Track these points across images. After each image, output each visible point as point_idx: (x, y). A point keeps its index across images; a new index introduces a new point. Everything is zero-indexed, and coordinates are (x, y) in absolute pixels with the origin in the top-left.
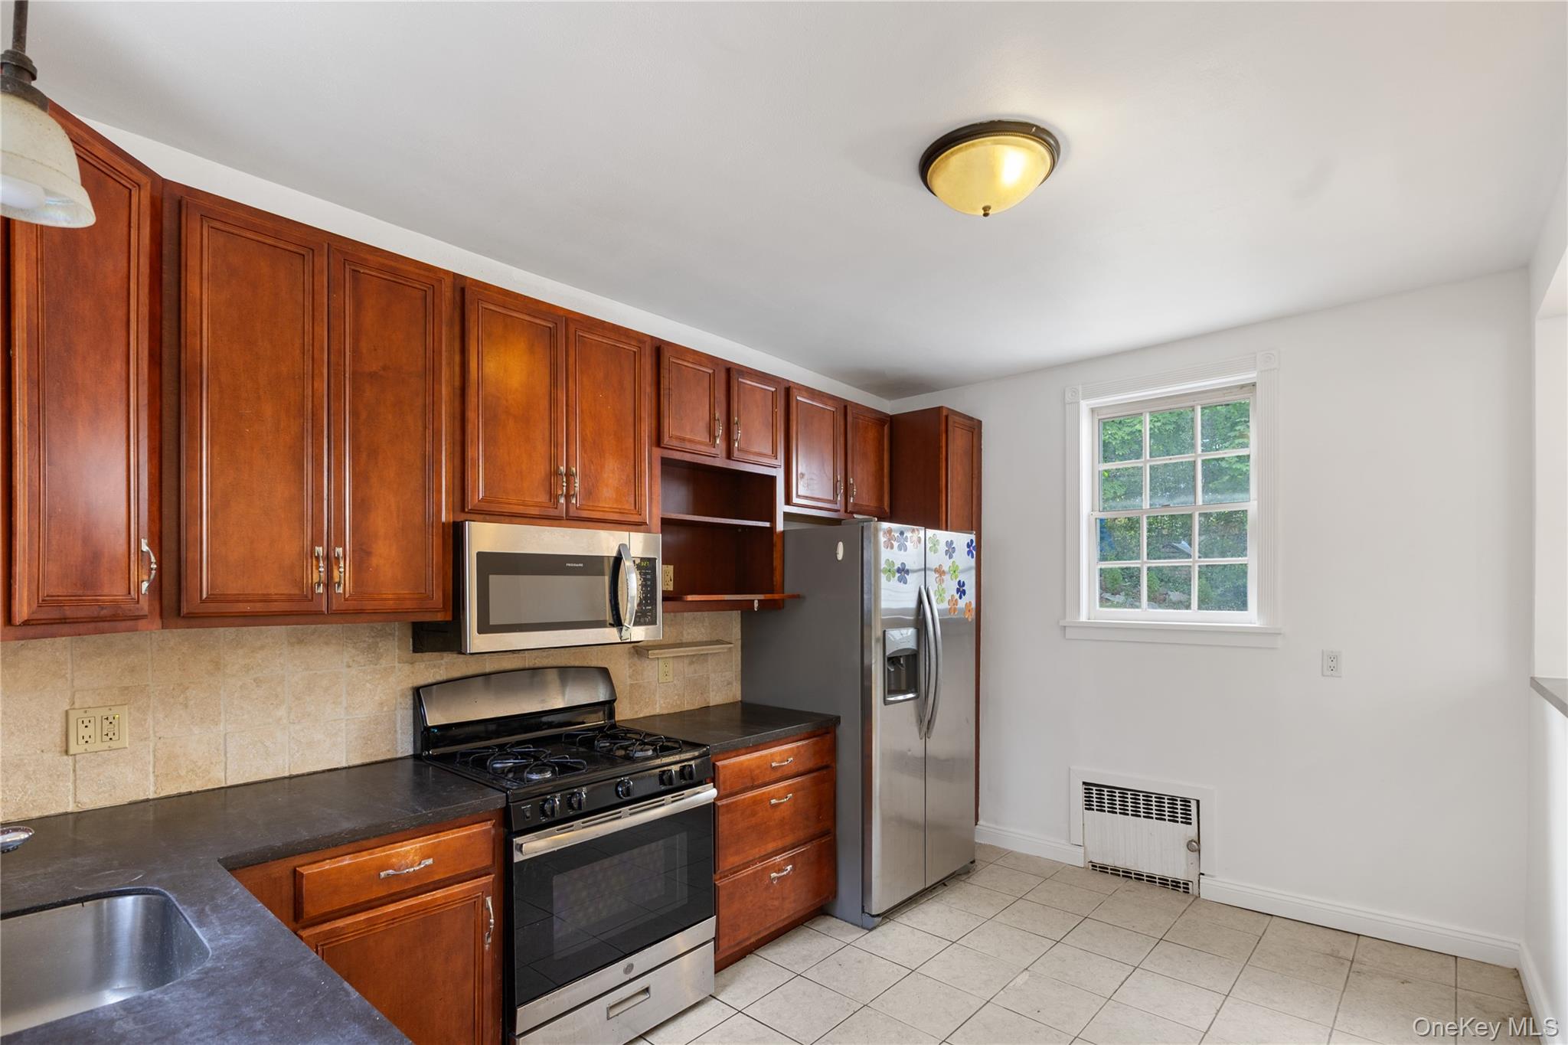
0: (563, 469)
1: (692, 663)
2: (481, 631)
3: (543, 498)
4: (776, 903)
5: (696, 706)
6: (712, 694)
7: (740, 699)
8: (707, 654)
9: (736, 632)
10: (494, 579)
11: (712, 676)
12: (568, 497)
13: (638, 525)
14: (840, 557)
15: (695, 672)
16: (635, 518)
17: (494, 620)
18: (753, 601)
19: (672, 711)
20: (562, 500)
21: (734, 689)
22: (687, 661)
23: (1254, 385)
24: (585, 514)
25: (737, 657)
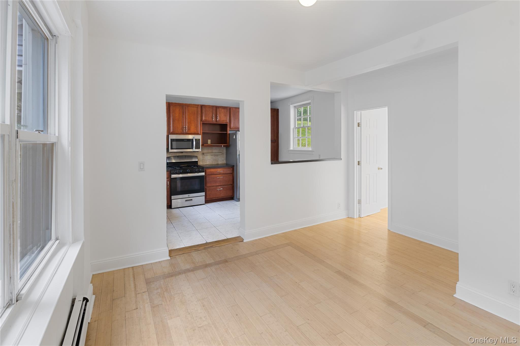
0: (184, 127)
1: (215, 156)
2: (171, 149)
3: (181, 131)
4: (219, 194)
5: (216, 163)
6: (219, 162)
7: (225, 163)
8: (218, 155)
9: (225, 151)
10: (173, 142)
11: (219, 159)
12: (185, 130)
13: (198, 134)
14: (234, 138)
15: (215, 158)
16: (197, 133)
17: (173, 148)
18: (222, 145)
19: (210, 164)
20: (184, 131)
21: (224, 161)
22: (214, 156)
23: (310, 103)
24: (188, 133)
25: (225, 156)
